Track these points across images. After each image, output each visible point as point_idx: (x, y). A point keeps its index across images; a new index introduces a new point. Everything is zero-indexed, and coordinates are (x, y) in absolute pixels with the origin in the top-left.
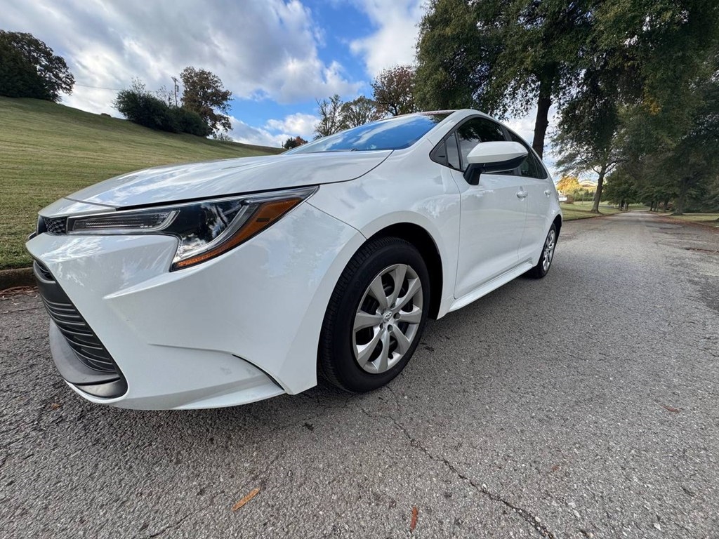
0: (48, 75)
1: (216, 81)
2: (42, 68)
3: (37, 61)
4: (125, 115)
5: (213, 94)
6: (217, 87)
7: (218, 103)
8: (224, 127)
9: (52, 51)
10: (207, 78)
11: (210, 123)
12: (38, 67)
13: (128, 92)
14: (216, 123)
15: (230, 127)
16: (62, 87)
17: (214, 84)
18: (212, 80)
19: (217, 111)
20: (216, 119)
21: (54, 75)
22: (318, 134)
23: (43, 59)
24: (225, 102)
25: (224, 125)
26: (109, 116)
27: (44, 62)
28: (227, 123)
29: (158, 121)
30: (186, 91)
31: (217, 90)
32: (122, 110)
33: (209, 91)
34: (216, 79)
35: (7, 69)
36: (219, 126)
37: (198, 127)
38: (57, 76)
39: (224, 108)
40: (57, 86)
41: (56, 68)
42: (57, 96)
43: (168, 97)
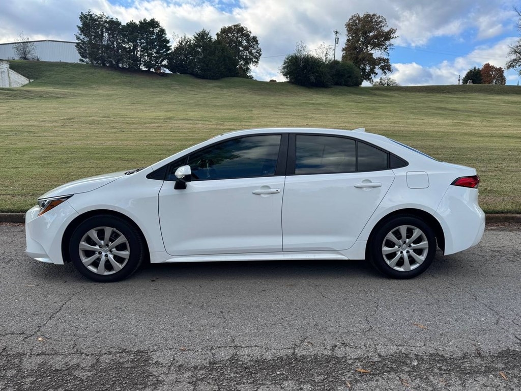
0: (245, 54)
1: (381, 22)
2: (243, 49)
3: (240, 43)
4: (287, 78)
5: (375, 37)
6: (381, 27)
7: (378, 45)
8: (383, 70)
9: (250, 32)
10: (371, 21)
11: (368, 68)
12: (241, 48)
13: (292, 57)
14: (375, 68)
15: (389, 70)
16: (253, 61)
17: (377, 25)
18: (376, 21)
19: (377, 53)
20: (374, 62)
21: (249, 53)
23: (245, 41)
24: (387, 43)
25: (383, 68)
26: (275, 81)
27: (245, 43)
28: (386, 66)
29: (313, 78)
30: (348, 40)
31: (379, 32)
32: (285, 75)
33: (371, 34)
34: (380, 20)
35: (217, 59)
36: (377, 70)
37: (350, 77)
38: (251, 53)
39: (386, 48)
40: (247, 61)
41: (251, 46)
42: (248, 69)
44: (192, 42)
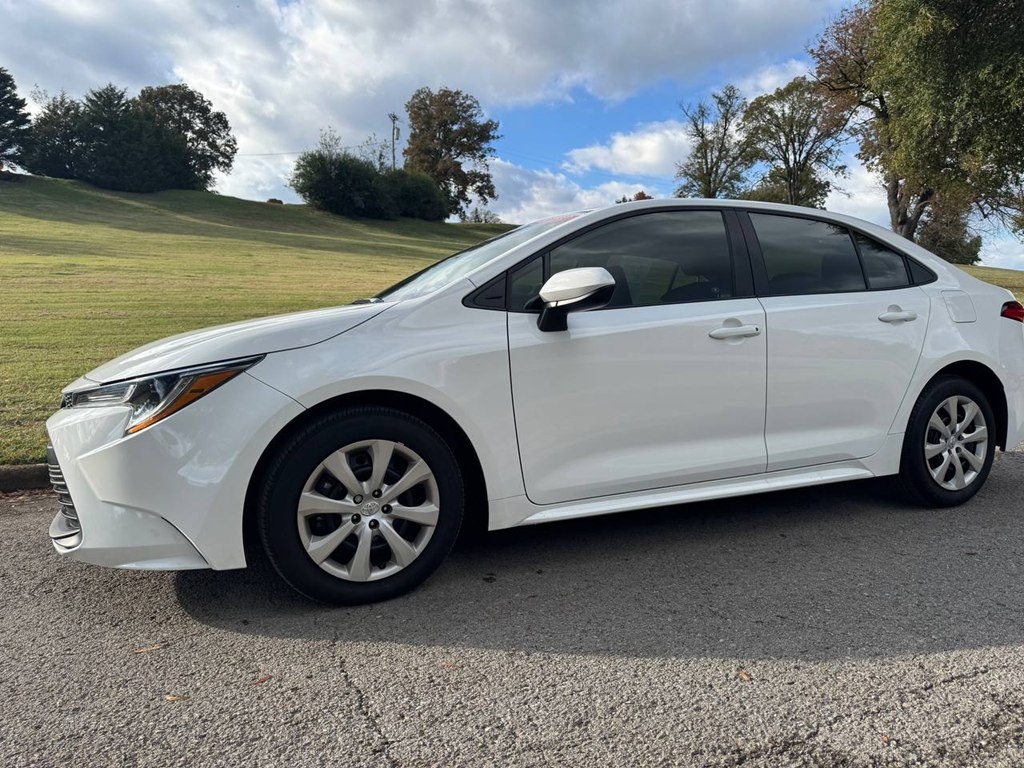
0: (200, 146)
1: (470, 106)
2: (195, 136)
3: (188, 125)
4: (304, 197)
5: (463, 133)
6: (471, 116)
7: (471, 150)
8: (481, 195)
9: (211, 104)
10: (453, 104)
11: (454, 189)
12: (190, 135)
13: (313, 156)
14: (465, 189)
15: (492, 195)
16: (218, 162)
17: (465, 112)
18: (461, 104)
19: (468, 165)
20: (465, 180)
21: (210, 144)
22: (684, 181)
23: (197, 121)
24: (485, 145)
25: (480, 191)
26: (280, 202)
27: (198, 124)
28: (487, 187)
29: (359, 201)
30: (413, 136)
31: (469, 124)
32: (300, 190)
33: (455, 127)
34: (468, 102)
35: (146, 149)
36: (471, 193)
37: (428, 202)
38: (213, 145)
39: (483, 156)
40: (207, 161)
41: (214, 132)
42: (209, 177)
43: (378, 154)
44: (82, 109)
